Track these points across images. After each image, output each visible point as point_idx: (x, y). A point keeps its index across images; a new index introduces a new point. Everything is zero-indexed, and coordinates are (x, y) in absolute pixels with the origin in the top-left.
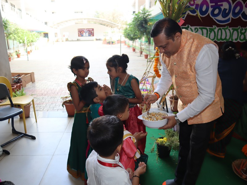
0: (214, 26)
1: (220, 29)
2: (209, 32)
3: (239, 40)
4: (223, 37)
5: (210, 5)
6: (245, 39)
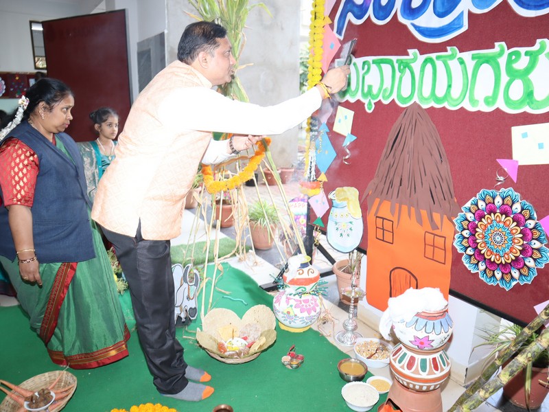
0: (410, 51)
1: (431, 60)
2: (398, 74)
3: (500, 105)
4: (441, 91)
6: (532, 101)
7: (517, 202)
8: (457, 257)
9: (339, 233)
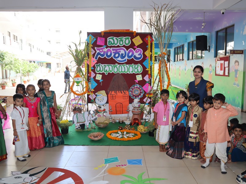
0: (116, 64)
1: (121, 66)
2: (113, 68)
3: (134, 72)
4: (123, 71)
5: (112, 51)
6: (138, 72)
7: (138, 86)
8: (130, 97)
9: (99, 101)
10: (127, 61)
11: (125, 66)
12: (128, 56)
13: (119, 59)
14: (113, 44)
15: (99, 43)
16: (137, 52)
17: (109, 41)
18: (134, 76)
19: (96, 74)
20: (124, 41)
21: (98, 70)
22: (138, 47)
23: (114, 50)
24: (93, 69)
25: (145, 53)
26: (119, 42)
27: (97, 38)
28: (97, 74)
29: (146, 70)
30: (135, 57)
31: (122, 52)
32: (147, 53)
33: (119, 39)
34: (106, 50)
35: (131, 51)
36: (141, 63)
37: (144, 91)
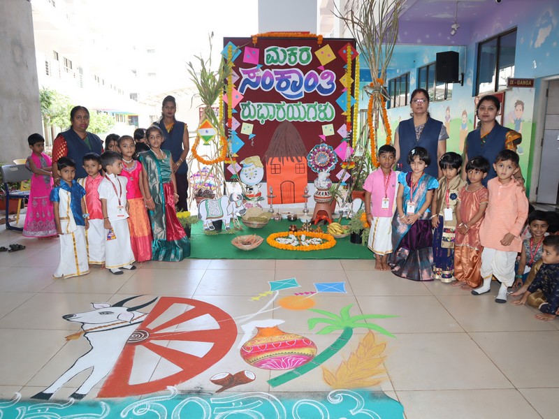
0: (282, 102)
1: (291, 106)
2: (276, 110)
3: (318, 119)
4: (296, 115)
5: (275, 77)
6: (327, 118)
7: (326, 147)
8: (309, 169)
9: (248, 178)
10: (303, 96)
11: (300, 107)
12: (307, 87)
13: (289, 92)
14: (276, 62)
15: (248, 58)
16: (323, 78)
17: (267, 55)
18: (317, 126)
19: (241, 122)
20: (298, 56)
21: (246, 113)
22: (327, 67)
23: (277, 74)
24: (235, 112)
25: (341, 80)
26: (288, 57)
27: (243, 49)
28: (244, 123)
29: (343, 114)
30: (320, 87)
31: (294, 77)
32: (346, 80)
33: (288, 51)
34: (261, 73)
35: (311, 76)
36: (332, 99)
37: (338, 157)
